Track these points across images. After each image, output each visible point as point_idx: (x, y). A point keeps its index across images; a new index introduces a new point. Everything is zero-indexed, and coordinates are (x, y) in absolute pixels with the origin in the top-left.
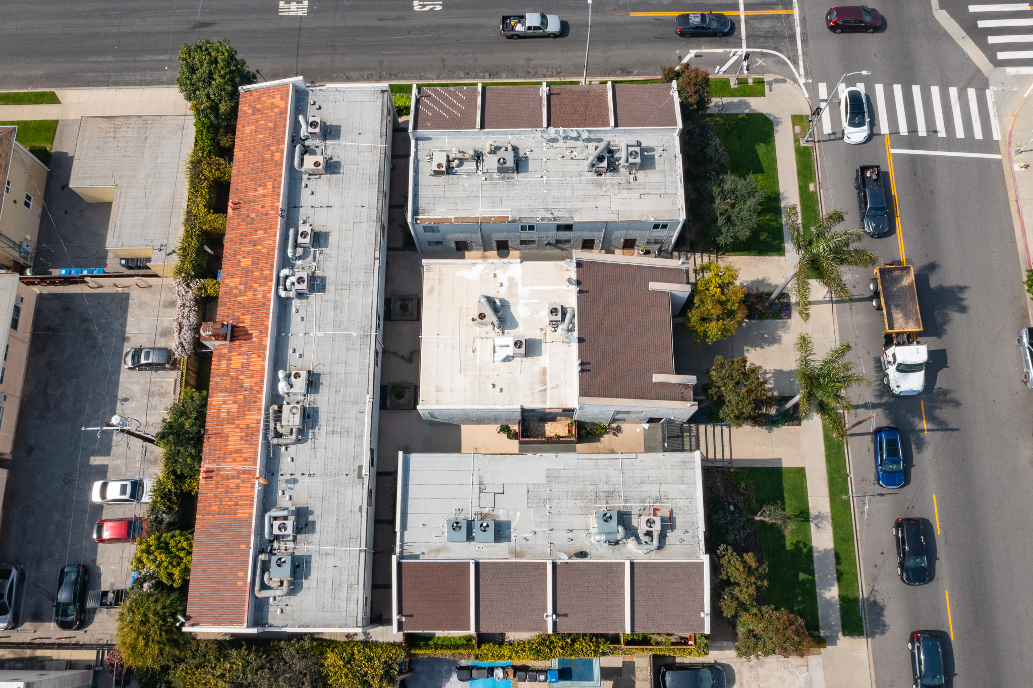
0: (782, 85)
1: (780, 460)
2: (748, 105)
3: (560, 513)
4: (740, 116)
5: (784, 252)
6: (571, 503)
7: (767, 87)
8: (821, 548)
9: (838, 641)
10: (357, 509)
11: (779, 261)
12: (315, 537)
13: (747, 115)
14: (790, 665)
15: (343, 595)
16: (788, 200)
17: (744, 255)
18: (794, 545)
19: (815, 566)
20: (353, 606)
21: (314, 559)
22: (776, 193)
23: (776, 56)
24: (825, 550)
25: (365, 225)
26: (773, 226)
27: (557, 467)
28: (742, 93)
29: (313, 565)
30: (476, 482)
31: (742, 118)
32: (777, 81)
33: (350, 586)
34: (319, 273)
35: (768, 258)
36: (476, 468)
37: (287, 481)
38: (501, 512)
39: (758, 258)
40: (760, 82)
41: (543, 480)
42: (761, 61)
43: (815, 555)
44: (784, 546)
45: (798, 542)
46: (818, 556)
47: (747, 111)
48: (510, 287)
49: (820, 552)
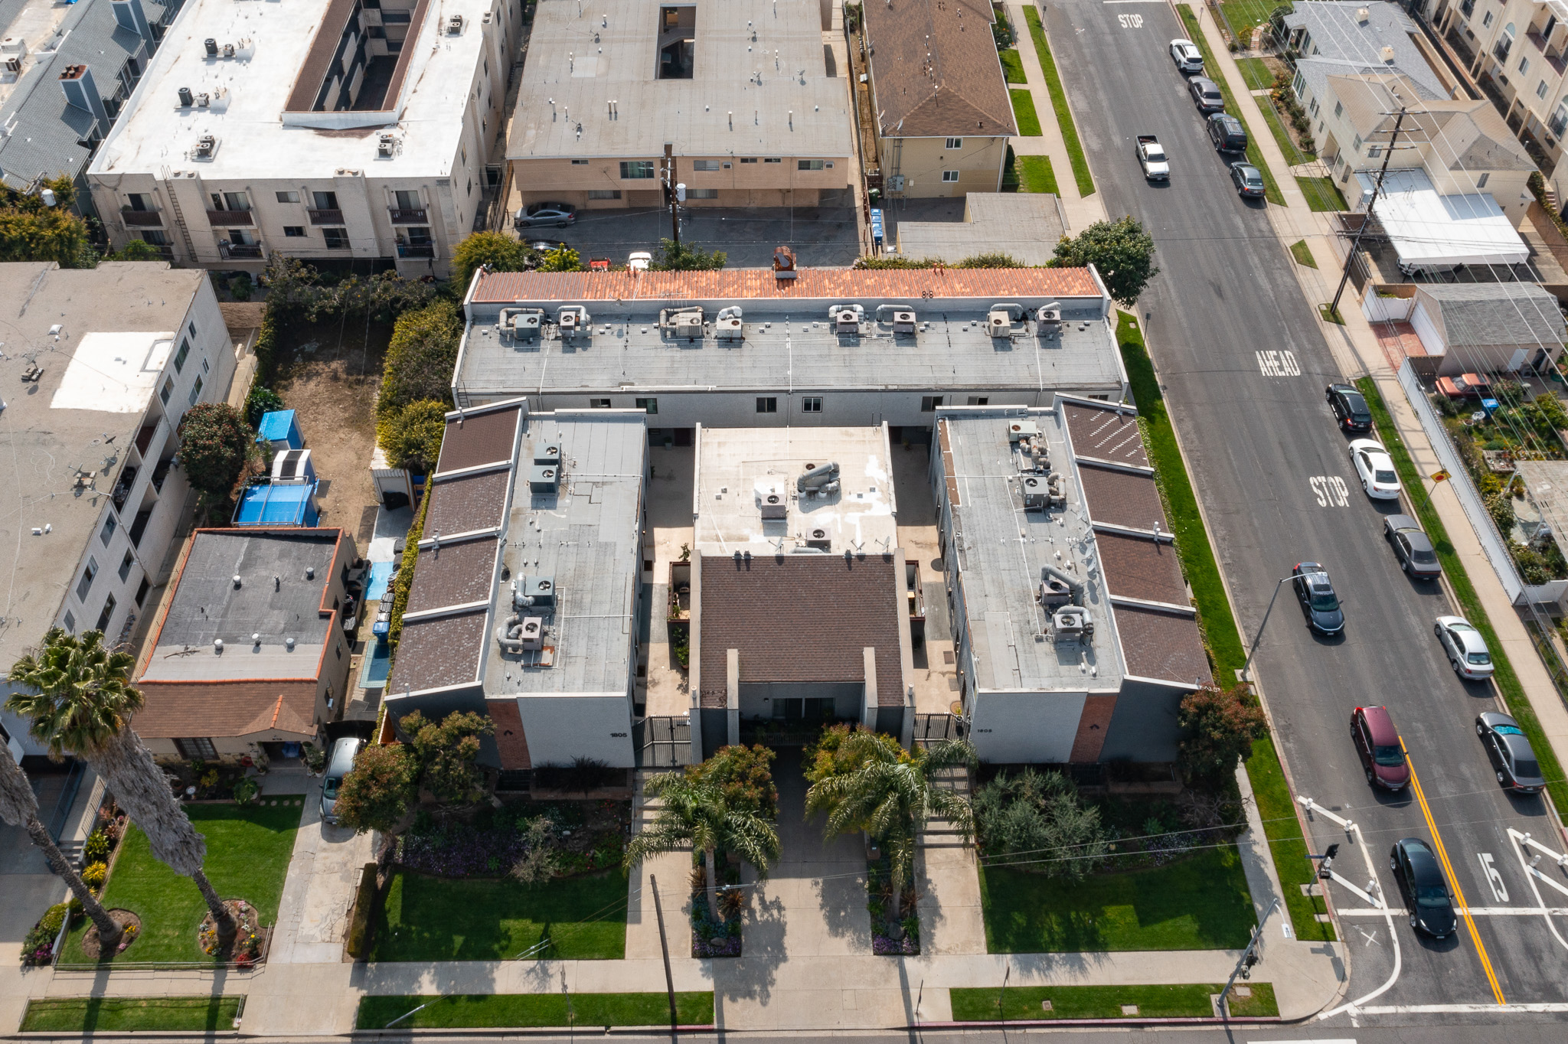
0: (1331, 973)
1: (638, 921)
2: (1272, 910)
3: (559, 554)
4: (1244, 894)
5: (995, 952)
6: (571, 565)
7: (1320, 945)
8: (497, 974)
9: (355, 989)
10: (584, 384)
11: (978, 944)
12: (558, 354)
13: (1251, 907)
14: (336, 917)
15: (493, 378)
16: (1096, 966)
17: (981, 888)
18: (506, 932)
19: (471, 963)
20: (481, 385)
21: (535, 354)
22: (1106, 944)
23: (1392, 965)
24: (493, 980)
25: (930, 375)
26: (1041, 936)
27: (617, 553)
28: (1293, 900)
29: (529, 354)
30: (606, 479)
31: (1242, 898)
32: (1337, 963)
33: (502, 382)
34: (863, 341)
35: (982, 926)
36: (622, 479)
37: (621, 331)
38: (568, 501)
39: (980, 909)
40: (1324, 932)
41: (602, 539)
42: (1371, 939)
43: (488, 964)
44: (505, 916)
45: (509, 939)
46: (485, 968)
47: (1259, 907)
48: (858, 505)
49: (492, 971)
